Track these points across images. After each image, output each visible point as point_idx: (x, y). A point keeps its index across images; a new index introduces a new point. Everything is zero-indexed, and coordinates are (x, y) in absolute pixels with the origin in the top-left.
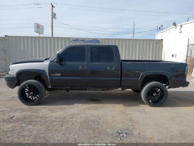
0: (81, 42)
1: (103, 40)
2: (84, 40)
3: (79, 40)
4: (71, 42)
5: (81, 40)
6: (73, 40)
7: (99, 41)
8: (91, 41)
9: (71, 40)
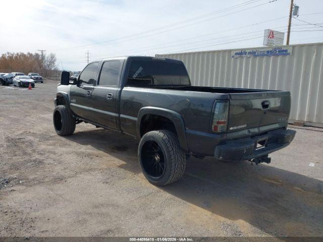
0: (248, 56)
1: (296, 49)
2: (255, 53)
3: (246, 53)
4: (233, 57)
5: (250, 53)
6: (236, 54)
7: (286, 51)
8: (268, 52)
9: (233, 54)
